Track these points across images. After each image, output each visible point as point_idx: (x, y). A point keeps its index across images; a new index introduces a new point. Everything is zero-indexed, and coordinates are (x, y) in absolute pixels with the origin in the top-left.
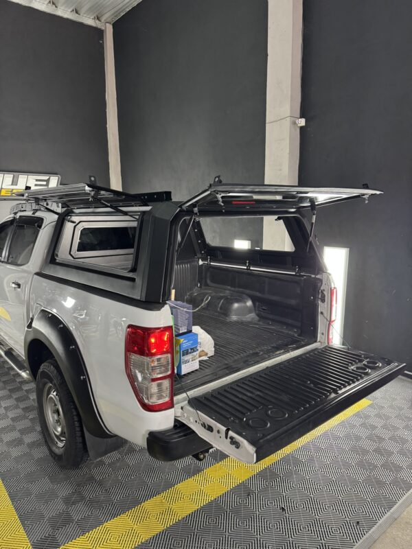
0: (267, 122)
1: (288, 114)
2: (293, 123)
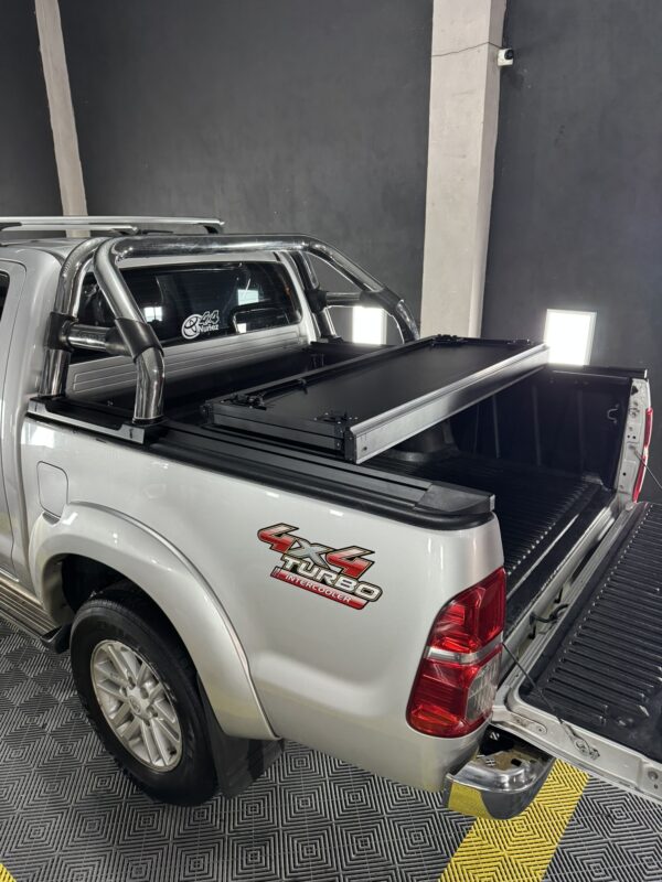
0: (433, 54)
1: (485, 36)
2: (493, 58)
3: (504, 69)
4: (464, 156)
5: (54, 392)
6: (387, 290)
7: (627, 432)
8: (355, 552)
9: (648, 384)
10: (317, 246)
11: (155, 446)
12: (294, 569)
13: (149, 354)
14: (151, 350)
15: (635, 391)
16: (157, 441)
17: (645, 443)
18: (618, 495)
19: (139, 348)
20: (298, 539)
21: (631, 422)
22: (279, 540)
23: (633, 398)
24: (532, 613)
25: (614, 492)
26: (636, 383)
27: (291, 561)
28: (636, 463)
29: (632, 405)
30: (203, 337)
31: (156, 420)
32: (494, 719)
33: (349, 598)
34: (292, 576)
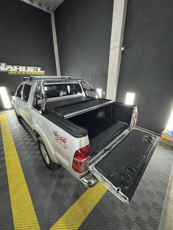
0: (110, 49)
1: (119, 45)
2: (120, 49)
3: (122, 51)
4: (114, 66)
5: (35, 104)
6: (95, 89)
7: (132, 116)
8: (64, 139)
9: (137, 108)
10: (83, 81)
11: (43, 115)
12: (57, 139)
13: (44, 99)
14: (45, 99)
15: (134, 109)
16: (44, 113)
17: (136, 118)
18: (130, 127)
19: (43, 98)
20: (58, 134)
21: (133, 114)
22: (56, 134)
23: (134, 110)
24: (105, 149)
25: (130, 126)
26: (134, 107)
27: (57, 138)
28: (134, 122)
29: (133, 112)
30: (63, 95)
31: (45, 110)
32: (90, 170)
33: (64, 146)
34: (57, 140)
